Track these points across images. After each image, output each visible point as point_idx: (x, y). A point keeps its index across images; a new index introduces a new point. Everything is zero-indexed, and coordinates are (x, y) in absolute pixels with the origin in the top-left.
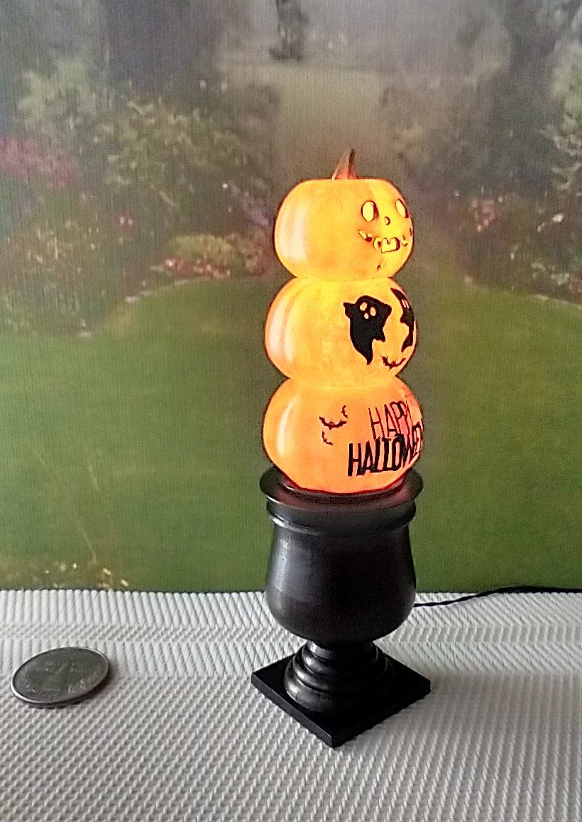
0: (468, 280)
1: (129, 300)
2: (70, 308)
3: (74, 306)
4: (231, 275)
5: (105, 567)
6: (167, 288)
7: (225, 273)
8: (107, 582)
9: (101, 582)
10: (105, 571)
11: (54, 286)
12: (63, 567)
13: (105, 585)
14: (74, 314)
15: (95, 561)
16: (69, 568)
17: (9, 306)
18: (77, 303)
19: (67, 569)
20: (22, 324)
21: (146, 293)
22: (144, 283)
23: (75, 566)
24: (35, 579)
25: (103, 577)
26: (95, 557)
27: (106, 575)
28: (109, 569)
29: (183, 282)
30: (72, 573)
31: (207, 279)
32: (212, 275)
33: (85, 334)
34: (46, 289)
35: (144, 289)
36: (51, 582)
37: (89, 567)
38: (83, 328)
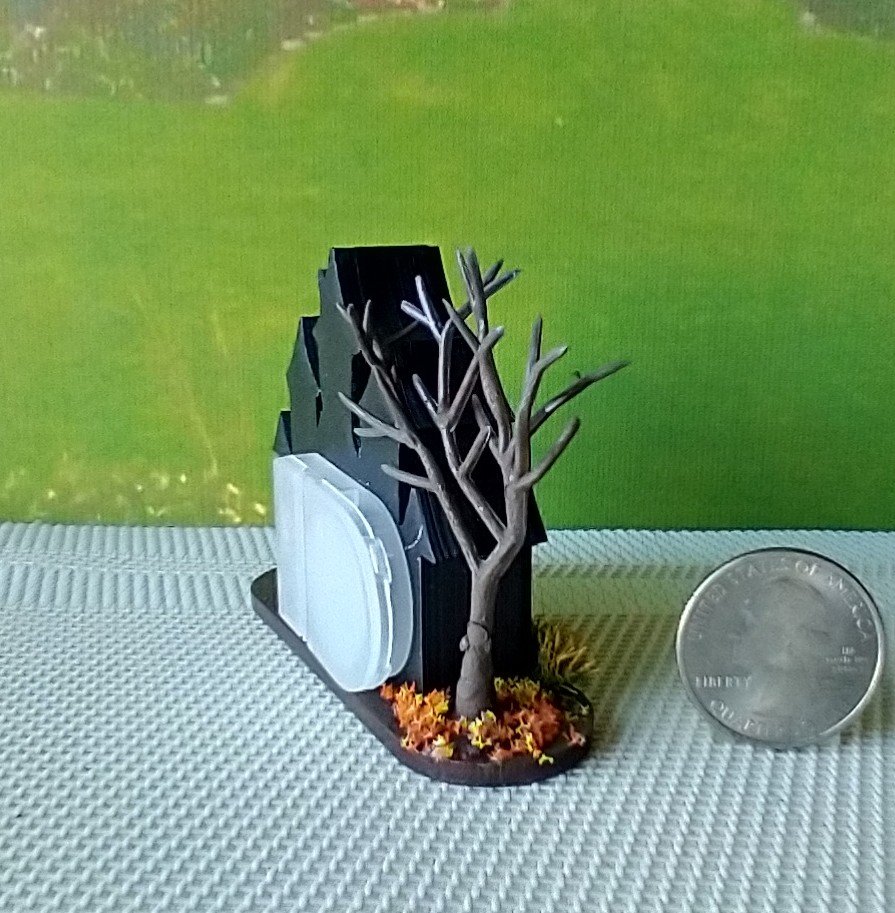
0: (808, 18)
1: (288, 45)
3: (203, 54)
5: (229, 481)
6: (344, 27)
7: (436, 4)
8: (233, 508)
9: (223, 506)
10: (231, 487)
12: (164, 481)
13: (229, 512)
15: (215, 470)
16: (174, 481)
17: (104, 54)
19: (171, 484)
20: (122, 82)
21: (313, 35)
23: (183, 478)
24: (120, 499)
25: (226, 499)
26: (215, 466)
27: (233, 496)
28: (235, 485)
29: (373, 17)
30: (179, 491)
31: (407, 13)
33: (217, 100)
34: (163, 26)
36: (143, 505)
37: (205, 481)
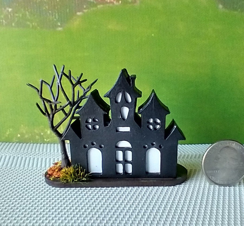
1: (78, 13)
2: (54, 17)
4: (121, 3)
6: (94, 9)
7: (119, 2)
11: (47, 7)
12: (49, 132)
14: (55, 19)
17: (28, 16)
18: (57, 15)
20: (33, 24)
21: (85, 11)
22: (85, 7)
24: (37, 137)
29: (101, 6)
31: (111, 5)
32: (113, 3)
33: (60, 29)
34: (44, 8)
35: (85, 9)
36: (44, 138)
38: (59, 26)
